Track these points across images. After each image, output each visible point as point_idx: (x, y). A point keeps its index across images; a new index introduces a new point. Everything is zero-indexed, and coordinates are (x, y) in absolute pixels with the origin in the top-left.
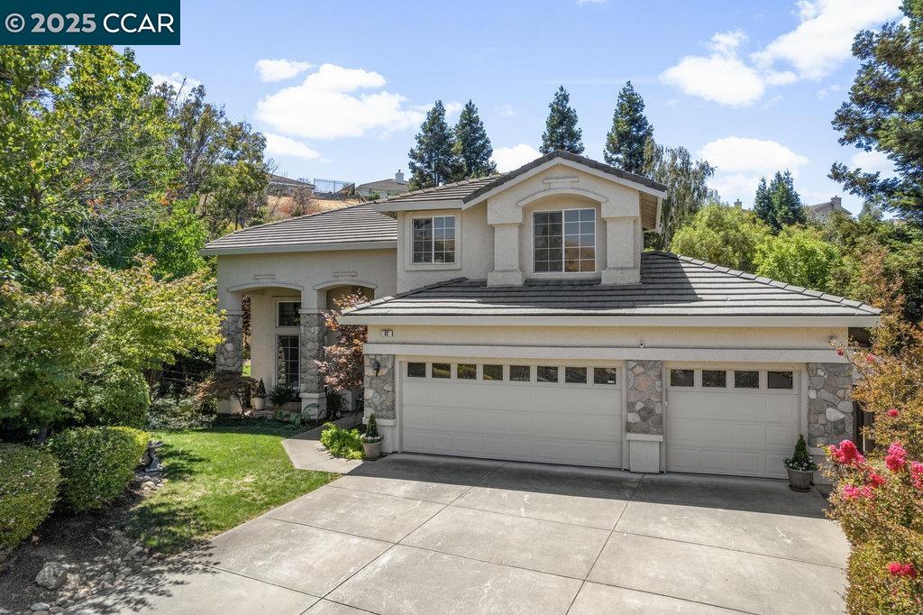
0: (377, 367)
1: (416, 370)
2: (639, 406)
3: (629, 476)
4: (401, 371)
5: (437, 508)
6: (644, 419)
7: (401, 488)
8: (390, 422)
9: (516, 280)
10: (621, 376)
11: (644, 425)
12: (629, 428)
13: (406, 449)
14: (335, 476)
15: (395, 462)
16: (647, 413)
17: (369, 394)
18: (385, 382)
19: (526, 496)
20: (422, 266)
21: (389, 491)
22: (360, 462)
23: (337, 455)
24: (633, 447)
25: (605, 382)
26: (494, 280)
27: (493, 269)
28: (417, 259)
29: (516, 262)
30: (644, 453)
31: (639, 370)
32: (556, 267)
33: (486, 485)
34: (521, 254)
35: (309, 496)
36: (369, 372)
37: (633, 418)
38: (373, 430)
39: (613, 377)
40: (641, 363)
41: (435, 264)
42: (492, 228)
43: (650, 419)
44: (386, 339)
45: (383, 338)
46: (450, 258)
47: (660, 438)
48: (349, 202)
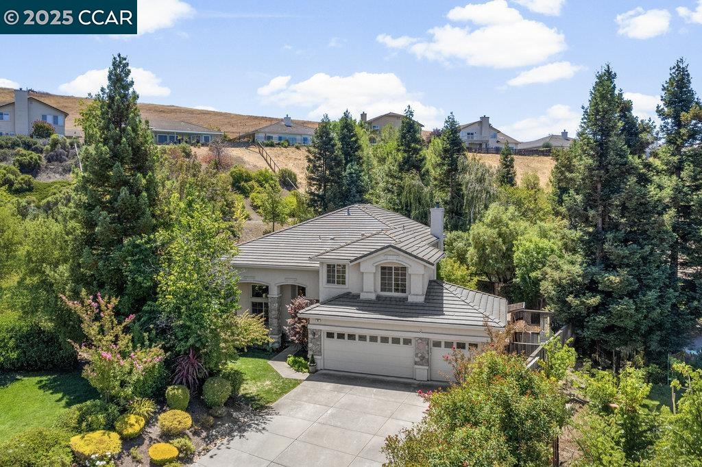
0: (314, 334)
1: (330, 335)
2: (420, 355)
3: (415, 381)
4: (324, 336)
5: (342, 395)
6: (421, 360)
7: (328, 386)
8: (320, 357)
9: (373, 297)
10: (413, 341)
11: (421, 363)
12: (416, 363)
13: (326, 368)
14: (301, 381)
15: (322, 374)
16: (423, 358)
17: (310, 345)
18: (317, 340)
19: (375, 390)
20: (331, 285)
21: (324, 388)
22: (308, 374)
23: (298, 371)
24: (417, 371)
25: (407, 344)
26: (363, 296)
27: (362, 291)
28: (329, 282)
29: (373, 288)
30: (422, 373)
31: (419, 341)
32: (390, 290)
33: (360, 386)
34: (375, 284)
35: (295, 390)
36: (310, 336)
37: (417, 359)
38: (313, 361)
39: (410, 342)
40: (420, 339)
41: (336, 286)
42: (363, 273)
43: (424, 360)
44: (318, 323)
45: (316, 322)
46: (344, 283)
47: (427, 368)
48: (251, 149)
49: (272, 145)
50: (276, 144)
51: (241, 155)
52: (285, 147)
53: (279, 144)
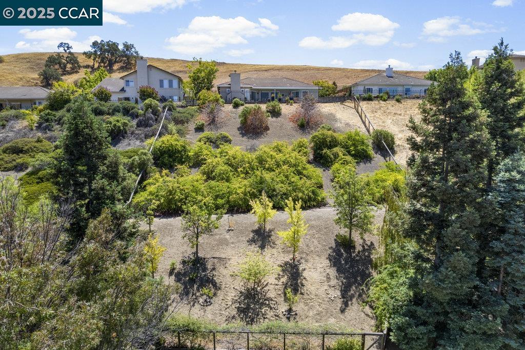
48: (346, 104)
49: (369, 99)
50: (375, 97)
51: (333, 112)
52: (385, 100)
53: (377, 97)
